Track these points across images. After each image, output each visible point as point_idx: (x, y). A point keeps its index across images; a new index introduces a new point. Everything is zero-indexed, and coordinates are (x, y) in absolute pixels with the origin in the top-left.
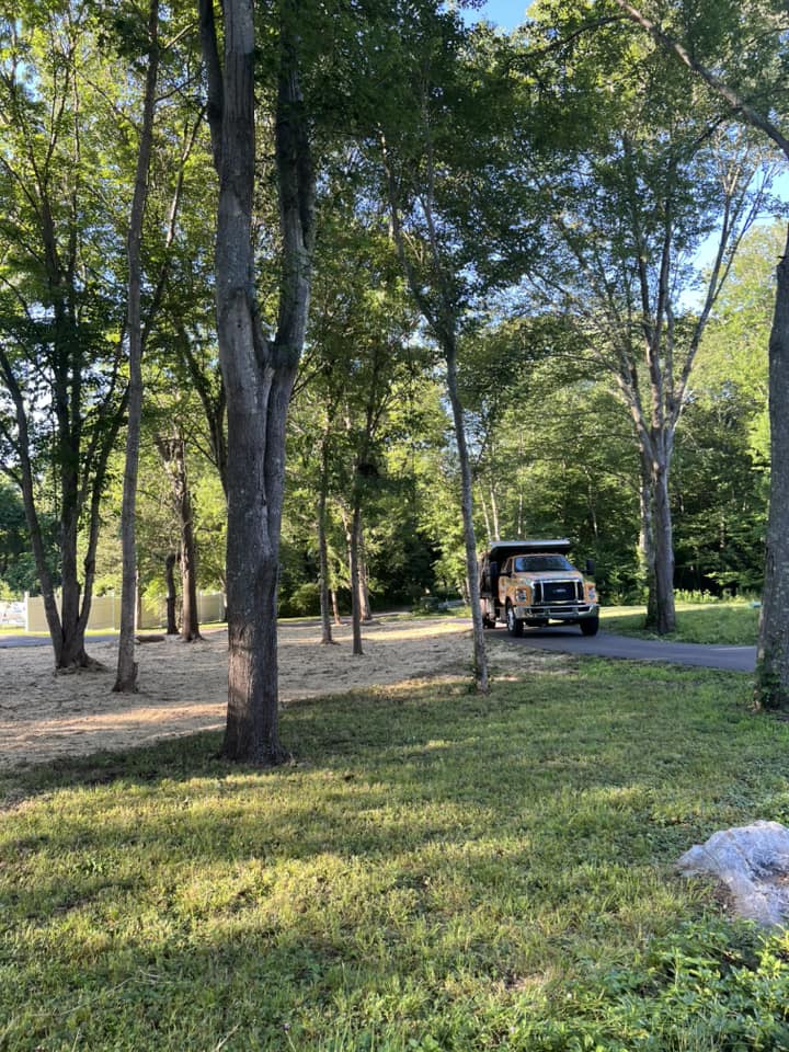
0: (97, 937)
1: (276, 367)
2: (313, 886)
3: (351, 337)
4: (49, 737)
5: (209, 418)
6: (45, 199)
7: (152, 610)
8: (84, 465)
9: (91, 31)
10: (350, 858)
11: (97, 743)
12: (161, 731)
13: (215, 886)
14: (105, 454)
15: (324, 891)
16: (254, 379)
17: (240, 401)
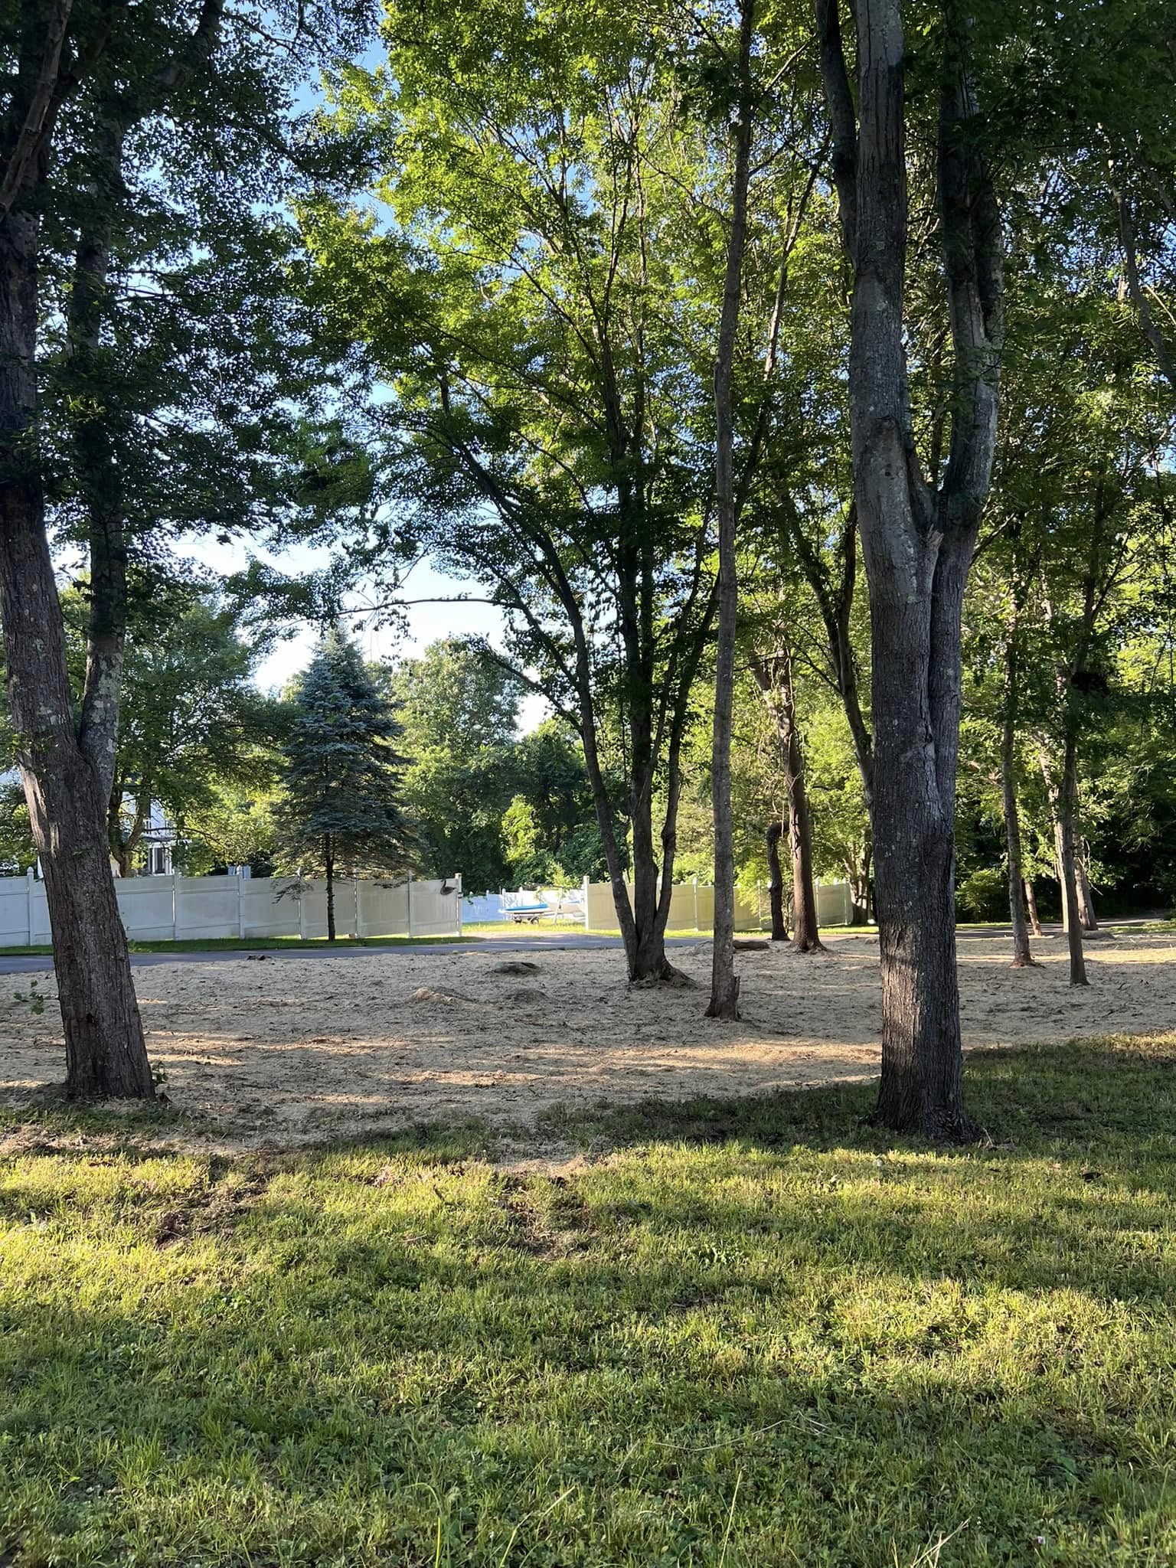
0: (730, 1353)
1: (944, 527)
2: (1052, 1338)
3: (1053, 472)
4: (629, 1072)
5: (827, 622)
6: (605, 343)
7: (748, 905)
8: (659, 702)
9: (660, 100)
10: (1109, 1302)
11: (693, 1087)
12: (778, 1077)
13: (891, 1310)
14: (686, 685)
15: (1070, 1348)
16: (912, 551)
17: (890, 586)
